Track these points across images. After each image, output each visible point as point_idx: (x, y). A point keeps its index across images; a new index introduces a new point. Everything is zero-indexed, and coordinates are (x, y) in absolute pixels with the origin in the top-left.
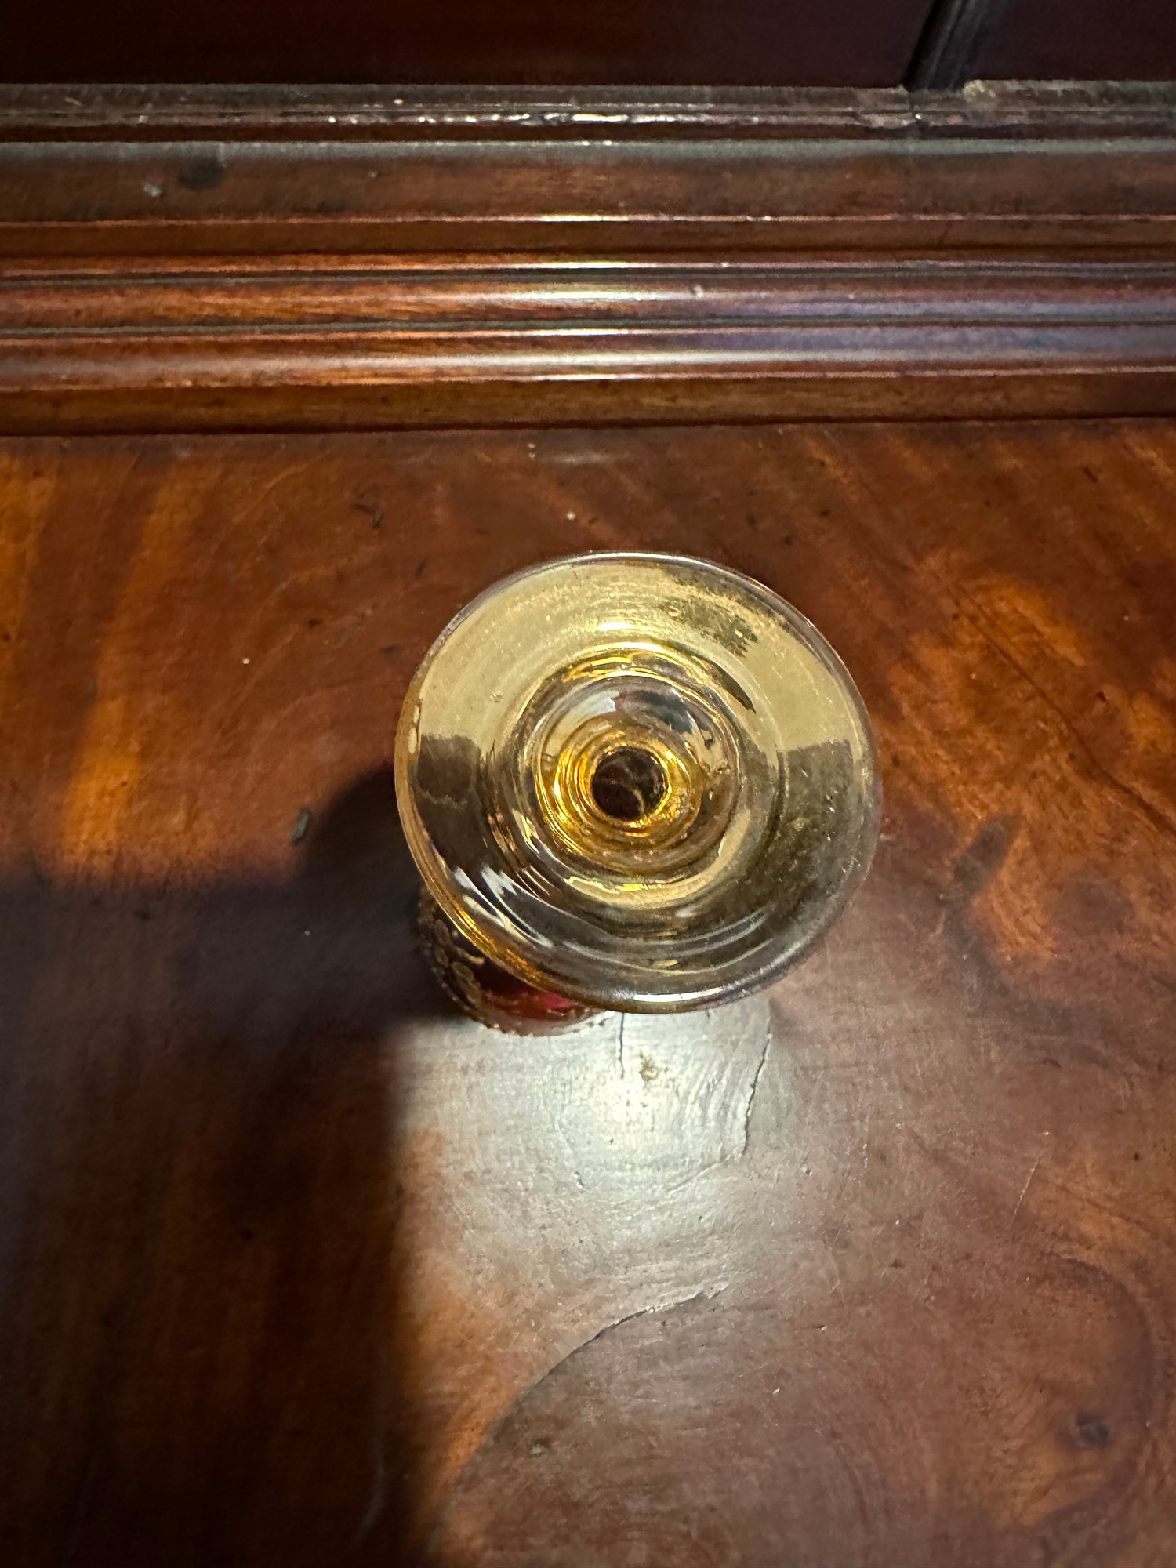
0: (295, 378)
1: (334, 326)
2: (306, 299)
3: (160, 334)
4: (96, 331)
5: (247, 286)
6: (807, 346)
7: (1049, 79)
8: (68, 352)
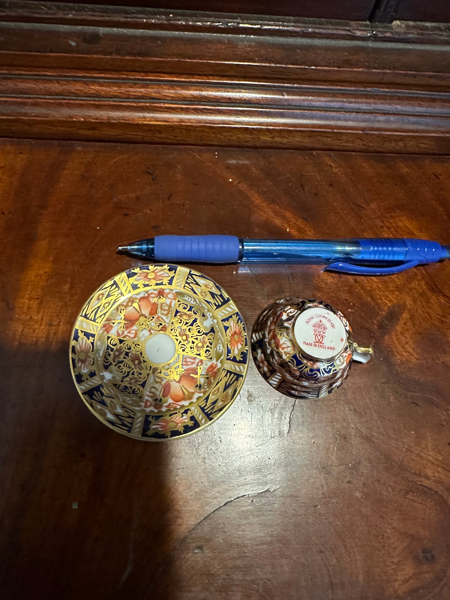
0: (125, 120)
1: (141, 100)
2: (131, 89)
3: (72, 100)
4: (47, 97)
5: (108, 82)
6: (327, 118)
7: (425, 21)
8: (36, 105)
